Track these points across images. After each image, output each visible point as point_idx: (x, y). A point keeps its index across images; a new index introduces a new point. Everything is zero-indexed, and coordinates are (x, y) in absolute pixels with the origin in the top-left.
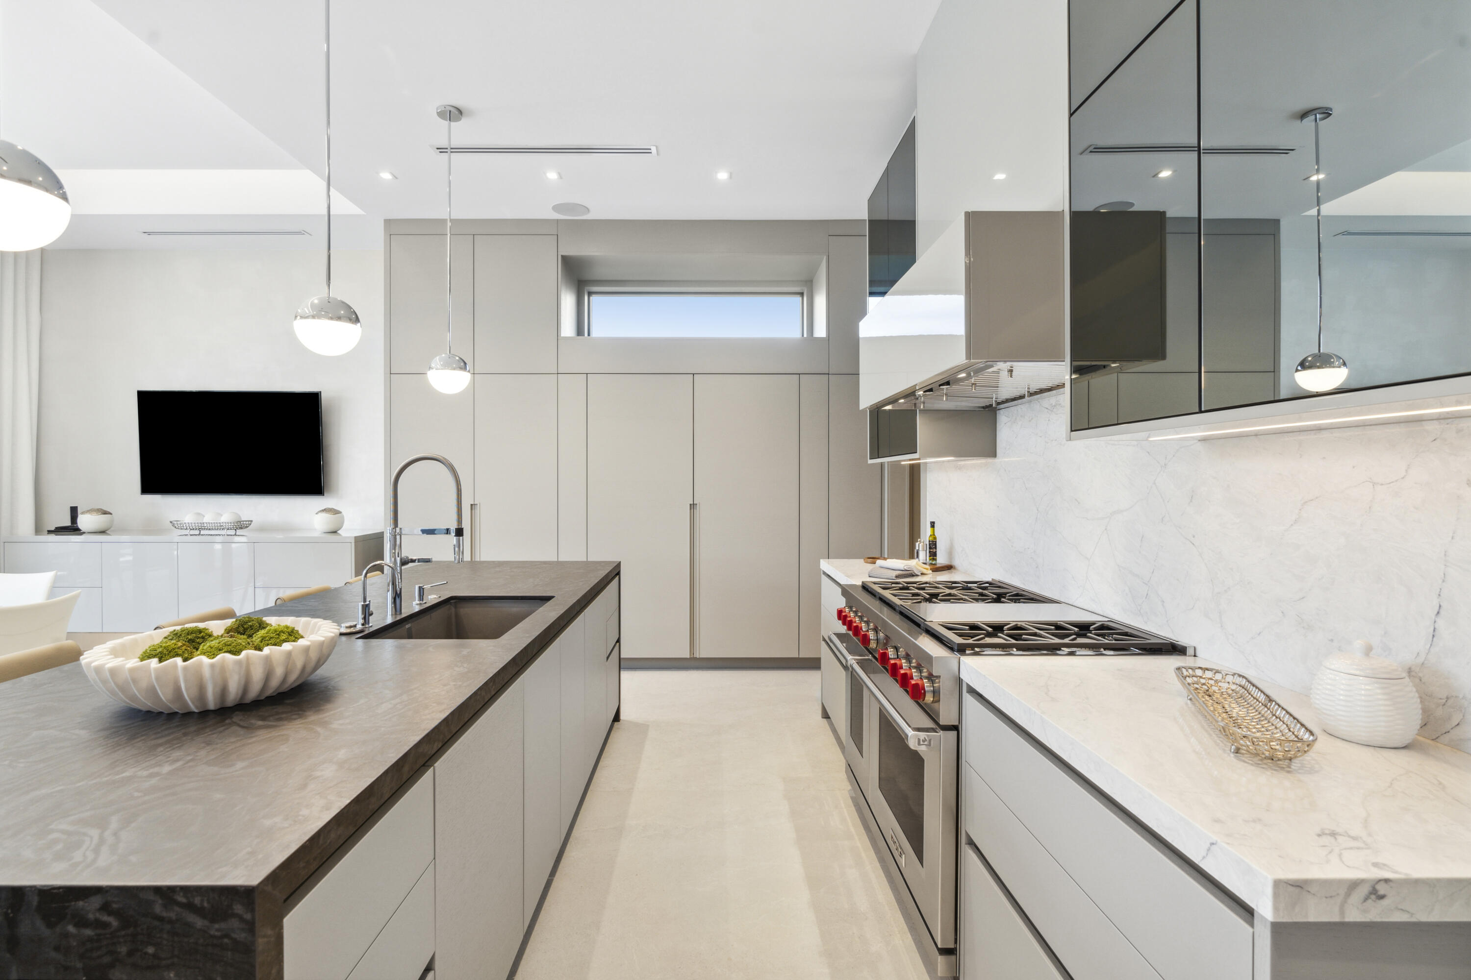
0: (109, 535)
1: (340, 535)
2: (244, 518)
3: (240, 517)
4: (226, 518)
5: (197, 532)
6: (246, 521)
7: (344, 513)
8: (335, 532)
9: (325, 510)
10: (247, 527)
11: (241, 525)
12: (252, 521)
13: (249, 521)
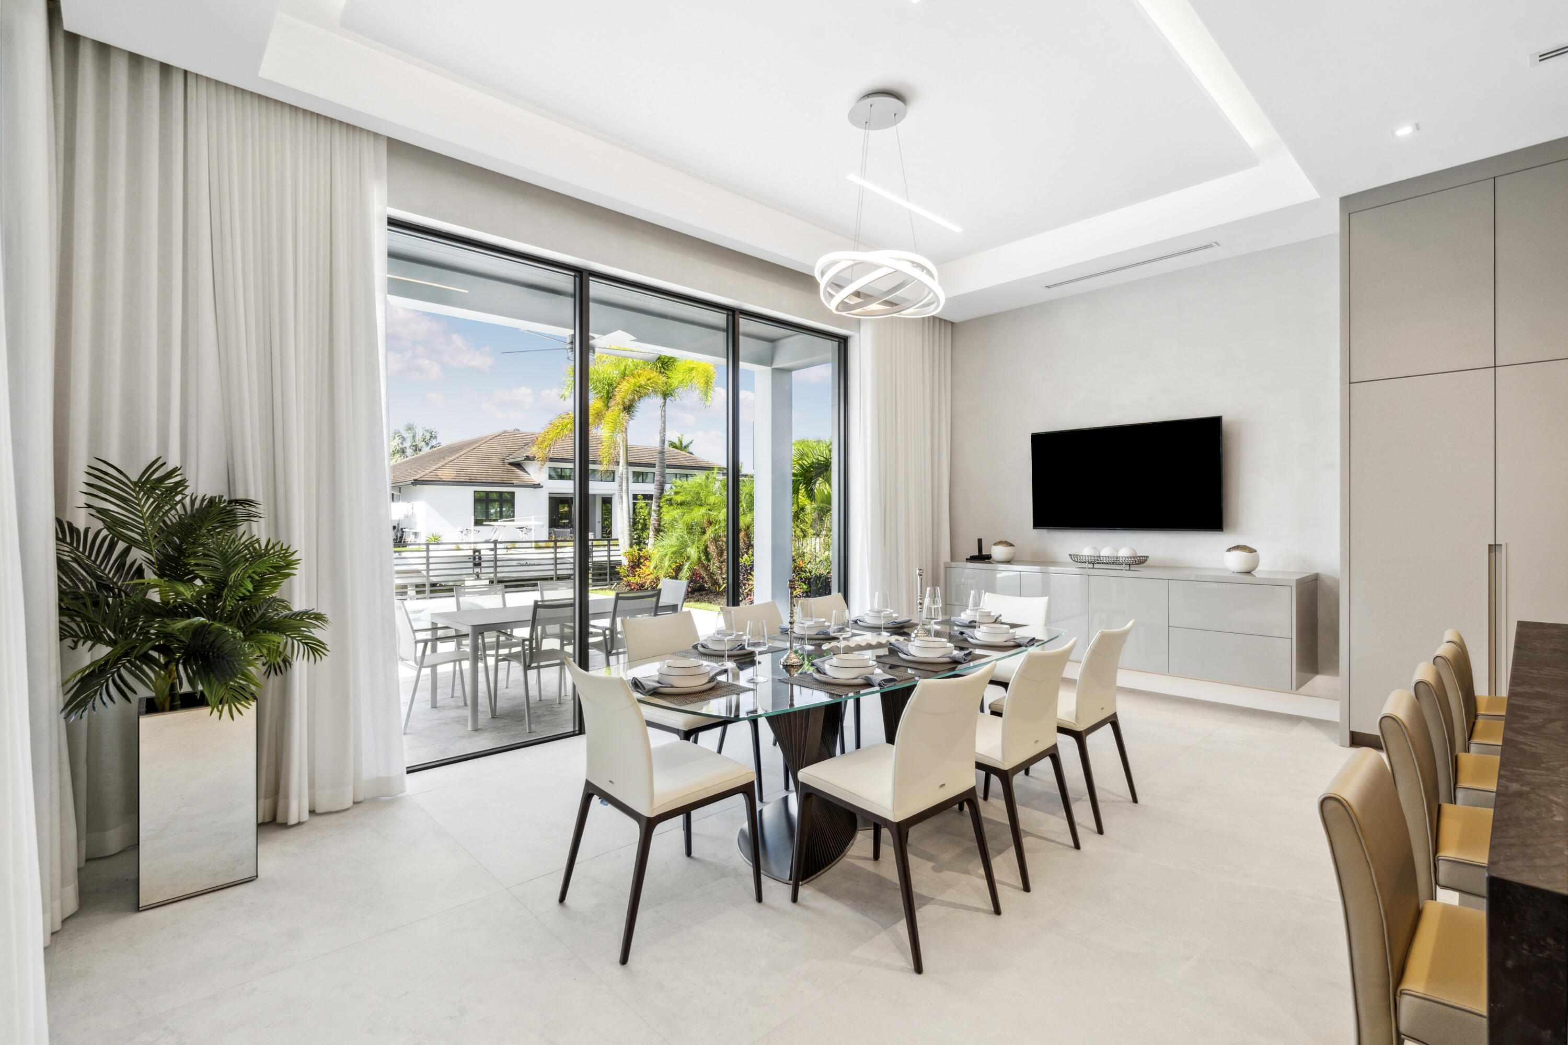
0: (1012, 564)
1: (1253, 575)
2: (1140, 553)
3: (1136, 553)
4: (1124, 553)
5: (1091, 566)
6: (1142, 557)
7: (1260, 552)
8: (1249, 573)
9: (1237, 548)
10: (1143, 563)
11: (1139, 561)
12: (1147, 557)
13: (1144, 557)
